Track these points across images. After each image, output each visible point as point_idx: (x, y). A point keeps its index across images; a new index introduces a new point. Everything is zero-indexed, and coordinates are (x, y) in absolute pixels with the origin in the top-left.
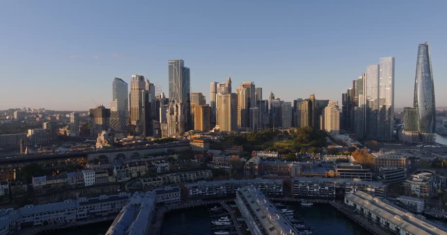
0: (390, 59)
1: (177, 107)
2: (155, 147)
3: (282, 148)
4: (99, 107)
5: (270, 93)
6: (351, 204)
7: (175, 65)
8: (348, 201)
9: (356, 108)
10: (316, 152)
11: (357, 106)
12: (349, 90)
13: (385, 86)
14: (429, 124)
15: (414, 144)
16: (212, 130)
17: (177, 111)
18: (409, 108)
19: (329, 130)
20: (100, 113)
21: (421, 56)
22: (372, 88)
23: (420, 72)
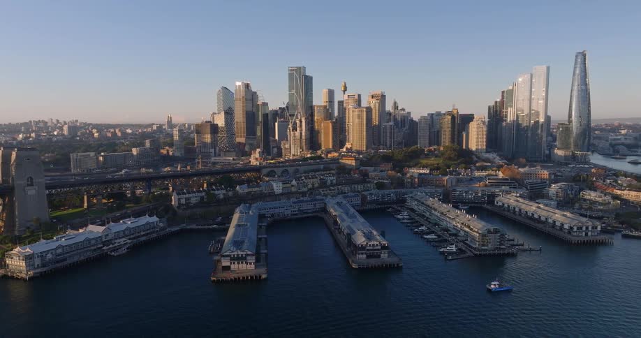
0: (544, 68)
1: (301, 121)
2: (310, 164)
3: (431, 165)
4: (206, 122)
5: (393, 102)
6: (500, 204)
7: (296, 72)
8: (497, 203)
9: (504, 124)
10: (466, 169)
11: (506, 120)
12: (496, 102)
13: (538, 99)
14: (584, 142)
15: (567, 164)
16: (343, 148)
17: (301, 126)
18: (562, 124)
19: (474, 149)
20: (208, 129)
21: (578, 66)
22: (523, 100)
23: (576, 84)
